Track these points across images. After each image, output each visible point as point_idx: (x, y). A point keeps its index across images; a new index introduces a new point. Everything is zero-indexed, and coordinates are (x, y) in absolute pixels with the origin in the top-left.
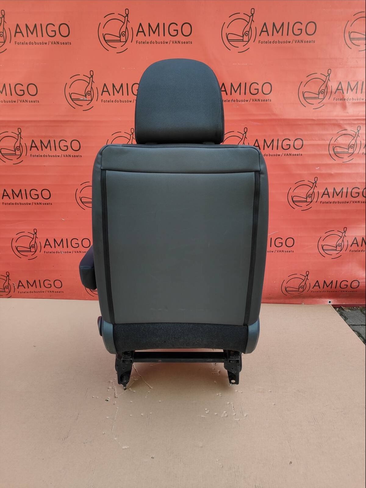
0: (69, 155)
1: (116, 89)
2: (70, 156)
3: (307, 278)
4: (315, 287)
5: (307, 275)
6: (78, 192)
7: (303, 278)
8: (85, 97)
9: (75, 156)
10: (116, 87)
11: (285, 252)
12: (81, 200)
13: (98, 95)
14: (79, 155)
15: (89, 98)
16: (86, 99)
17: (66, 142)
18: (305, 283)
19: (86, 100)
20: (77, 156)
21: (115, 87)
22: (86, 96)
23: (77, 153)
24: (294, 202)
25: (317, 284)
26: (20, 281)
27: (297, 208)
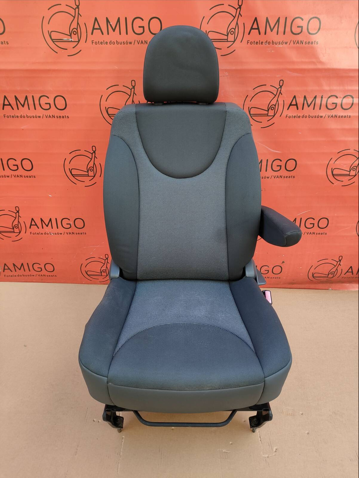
0: (52, 116)
1: (111, 25)
2: (54, 117)
3: (339, 264)
4: (347, 273)
5: (340, 261)
6: (67, 162)
7: (335, 263)
8: (70, 37)
9: (60, 117)
10: (111, 23)
11: (317, 234)
12: (71, 173)
13: (87, 35)
14: (65, 116)
15: (75, 38)
16: (71, 39)
17: (48, 98)
18: (337, 269)
19: (71, 41)
20: (63, 117)
21: (109, 23)
22: (71, 35)
23: (62, 113)
24: (333, 176)
25: (350, 270)
26: (5, 264)
27: (336, 183)
